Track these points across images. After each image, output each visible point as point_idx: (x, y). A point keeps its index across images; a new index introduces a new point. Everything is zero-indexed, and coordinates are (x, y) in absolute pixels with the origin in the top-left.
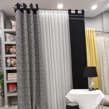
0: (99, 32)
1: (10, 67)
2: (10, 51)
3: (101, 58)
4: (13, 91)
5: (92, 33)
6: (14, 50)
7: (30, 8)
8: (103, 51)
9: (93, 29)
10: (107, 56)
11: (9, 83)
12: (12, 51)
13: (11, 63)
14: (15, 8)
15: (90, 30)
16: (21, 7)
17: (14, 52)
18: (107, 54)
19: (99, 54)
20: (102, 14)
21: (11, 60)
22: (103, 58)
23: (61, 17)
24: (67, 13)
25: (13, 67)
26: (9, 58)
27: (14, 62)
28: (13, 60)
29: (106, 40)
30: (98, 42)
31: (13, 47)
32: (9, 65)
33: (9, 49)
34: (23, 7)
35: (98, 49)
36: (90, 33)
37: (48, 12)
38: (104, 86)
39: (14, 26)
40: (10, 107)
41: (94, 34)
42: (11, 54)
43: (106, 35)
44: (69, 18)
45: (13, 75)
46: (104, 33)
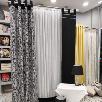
0: (88, 28)
1: (3, 58)
2: (3, 42)
3: (87, 53)
4: (6, 80)
5: (81, 29)
6: (7, 41)
7: (24, 4)
8: (89, 46)
9: (83, 25)
10: (93, 50)
11: (3, 73)
12: (5, 42)
13: (4, 54)
14: (9, 3)
15: (80, 26)
16: (15, 2)
17: (7, 43)
18: (93, 48)
19: (86, 49)
20: (92, 10)
21: (4, 51)
22: (89, 53)
23: (54, 14)
24: (60, 11)
25: (6, 57)
26: (2, 49)
27: (7, 53)
28: (6, 51)
29: (93, 36)
30: (86, 38)
31: (6, 39)
32: (2, 56)
33: (2, 40)
34: (17, 3)
35: (86, 44)
36: (79, 29)
37: (42, 9)
38: (88, 77)
39: (7, 17)
40: (4, 95)
41: (83, 29)
42: (4, 45)
43: (94, 31)
44: (62, 16)
45: (6, 65)
46: (92, 29)
